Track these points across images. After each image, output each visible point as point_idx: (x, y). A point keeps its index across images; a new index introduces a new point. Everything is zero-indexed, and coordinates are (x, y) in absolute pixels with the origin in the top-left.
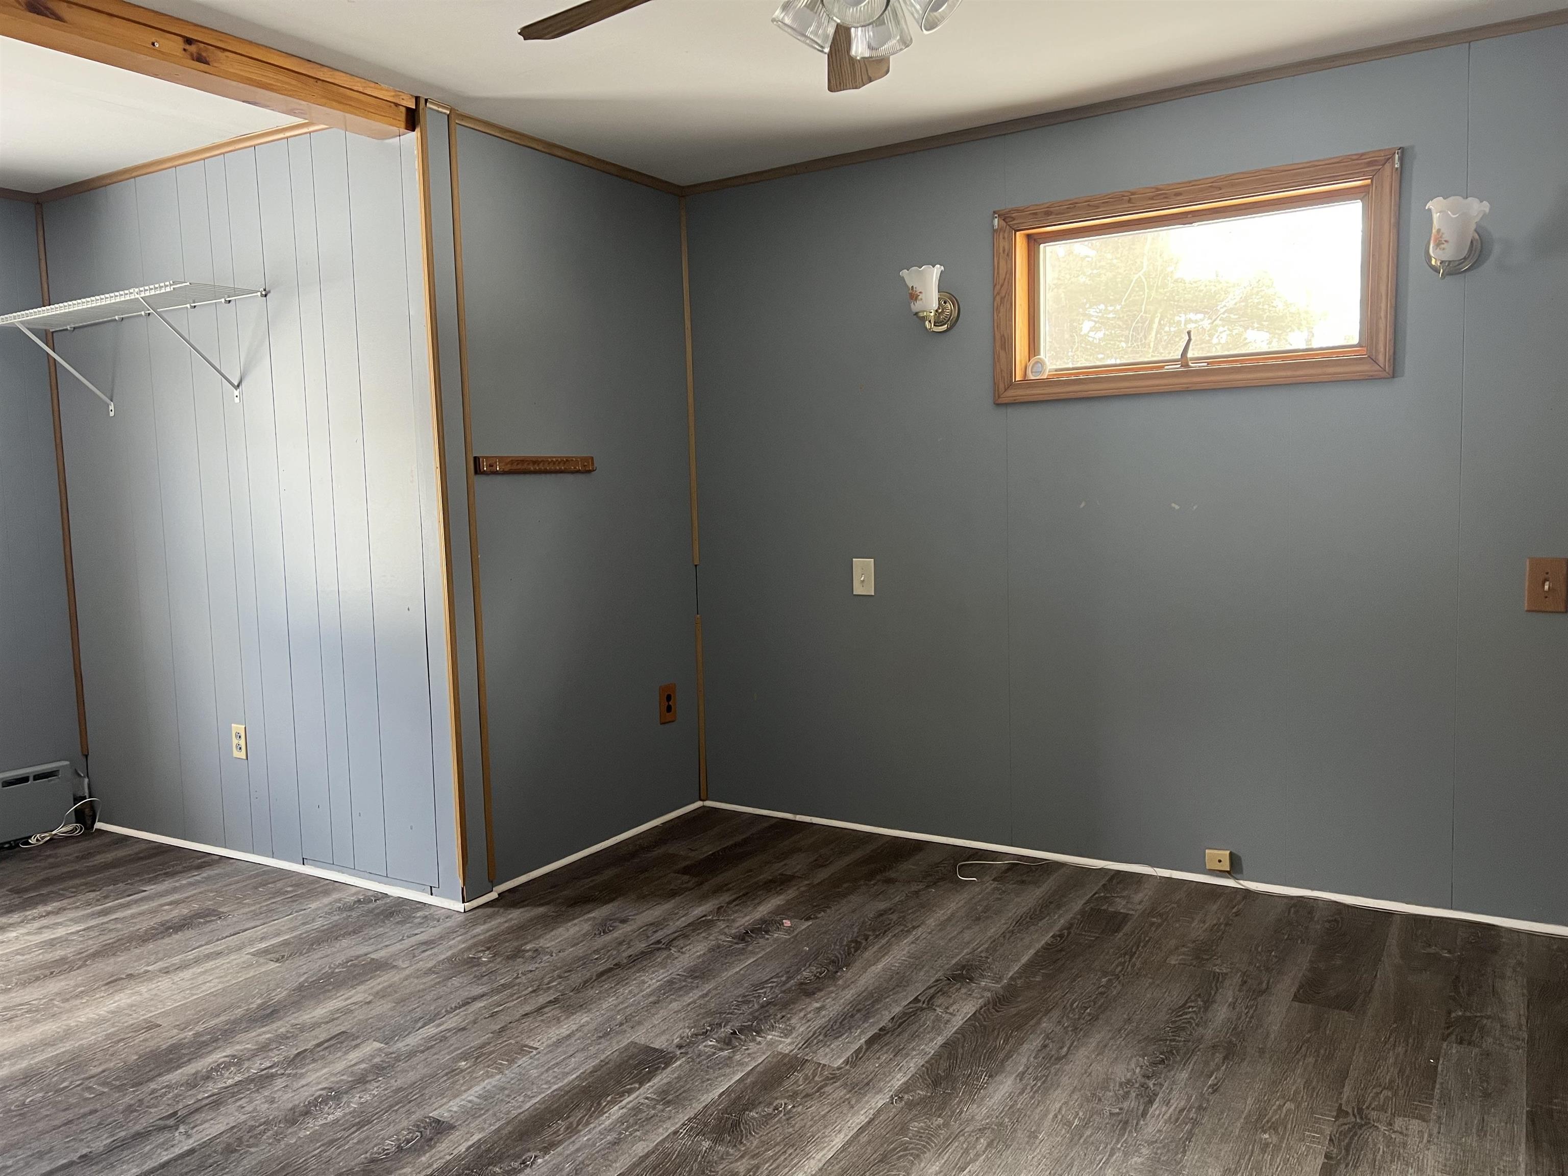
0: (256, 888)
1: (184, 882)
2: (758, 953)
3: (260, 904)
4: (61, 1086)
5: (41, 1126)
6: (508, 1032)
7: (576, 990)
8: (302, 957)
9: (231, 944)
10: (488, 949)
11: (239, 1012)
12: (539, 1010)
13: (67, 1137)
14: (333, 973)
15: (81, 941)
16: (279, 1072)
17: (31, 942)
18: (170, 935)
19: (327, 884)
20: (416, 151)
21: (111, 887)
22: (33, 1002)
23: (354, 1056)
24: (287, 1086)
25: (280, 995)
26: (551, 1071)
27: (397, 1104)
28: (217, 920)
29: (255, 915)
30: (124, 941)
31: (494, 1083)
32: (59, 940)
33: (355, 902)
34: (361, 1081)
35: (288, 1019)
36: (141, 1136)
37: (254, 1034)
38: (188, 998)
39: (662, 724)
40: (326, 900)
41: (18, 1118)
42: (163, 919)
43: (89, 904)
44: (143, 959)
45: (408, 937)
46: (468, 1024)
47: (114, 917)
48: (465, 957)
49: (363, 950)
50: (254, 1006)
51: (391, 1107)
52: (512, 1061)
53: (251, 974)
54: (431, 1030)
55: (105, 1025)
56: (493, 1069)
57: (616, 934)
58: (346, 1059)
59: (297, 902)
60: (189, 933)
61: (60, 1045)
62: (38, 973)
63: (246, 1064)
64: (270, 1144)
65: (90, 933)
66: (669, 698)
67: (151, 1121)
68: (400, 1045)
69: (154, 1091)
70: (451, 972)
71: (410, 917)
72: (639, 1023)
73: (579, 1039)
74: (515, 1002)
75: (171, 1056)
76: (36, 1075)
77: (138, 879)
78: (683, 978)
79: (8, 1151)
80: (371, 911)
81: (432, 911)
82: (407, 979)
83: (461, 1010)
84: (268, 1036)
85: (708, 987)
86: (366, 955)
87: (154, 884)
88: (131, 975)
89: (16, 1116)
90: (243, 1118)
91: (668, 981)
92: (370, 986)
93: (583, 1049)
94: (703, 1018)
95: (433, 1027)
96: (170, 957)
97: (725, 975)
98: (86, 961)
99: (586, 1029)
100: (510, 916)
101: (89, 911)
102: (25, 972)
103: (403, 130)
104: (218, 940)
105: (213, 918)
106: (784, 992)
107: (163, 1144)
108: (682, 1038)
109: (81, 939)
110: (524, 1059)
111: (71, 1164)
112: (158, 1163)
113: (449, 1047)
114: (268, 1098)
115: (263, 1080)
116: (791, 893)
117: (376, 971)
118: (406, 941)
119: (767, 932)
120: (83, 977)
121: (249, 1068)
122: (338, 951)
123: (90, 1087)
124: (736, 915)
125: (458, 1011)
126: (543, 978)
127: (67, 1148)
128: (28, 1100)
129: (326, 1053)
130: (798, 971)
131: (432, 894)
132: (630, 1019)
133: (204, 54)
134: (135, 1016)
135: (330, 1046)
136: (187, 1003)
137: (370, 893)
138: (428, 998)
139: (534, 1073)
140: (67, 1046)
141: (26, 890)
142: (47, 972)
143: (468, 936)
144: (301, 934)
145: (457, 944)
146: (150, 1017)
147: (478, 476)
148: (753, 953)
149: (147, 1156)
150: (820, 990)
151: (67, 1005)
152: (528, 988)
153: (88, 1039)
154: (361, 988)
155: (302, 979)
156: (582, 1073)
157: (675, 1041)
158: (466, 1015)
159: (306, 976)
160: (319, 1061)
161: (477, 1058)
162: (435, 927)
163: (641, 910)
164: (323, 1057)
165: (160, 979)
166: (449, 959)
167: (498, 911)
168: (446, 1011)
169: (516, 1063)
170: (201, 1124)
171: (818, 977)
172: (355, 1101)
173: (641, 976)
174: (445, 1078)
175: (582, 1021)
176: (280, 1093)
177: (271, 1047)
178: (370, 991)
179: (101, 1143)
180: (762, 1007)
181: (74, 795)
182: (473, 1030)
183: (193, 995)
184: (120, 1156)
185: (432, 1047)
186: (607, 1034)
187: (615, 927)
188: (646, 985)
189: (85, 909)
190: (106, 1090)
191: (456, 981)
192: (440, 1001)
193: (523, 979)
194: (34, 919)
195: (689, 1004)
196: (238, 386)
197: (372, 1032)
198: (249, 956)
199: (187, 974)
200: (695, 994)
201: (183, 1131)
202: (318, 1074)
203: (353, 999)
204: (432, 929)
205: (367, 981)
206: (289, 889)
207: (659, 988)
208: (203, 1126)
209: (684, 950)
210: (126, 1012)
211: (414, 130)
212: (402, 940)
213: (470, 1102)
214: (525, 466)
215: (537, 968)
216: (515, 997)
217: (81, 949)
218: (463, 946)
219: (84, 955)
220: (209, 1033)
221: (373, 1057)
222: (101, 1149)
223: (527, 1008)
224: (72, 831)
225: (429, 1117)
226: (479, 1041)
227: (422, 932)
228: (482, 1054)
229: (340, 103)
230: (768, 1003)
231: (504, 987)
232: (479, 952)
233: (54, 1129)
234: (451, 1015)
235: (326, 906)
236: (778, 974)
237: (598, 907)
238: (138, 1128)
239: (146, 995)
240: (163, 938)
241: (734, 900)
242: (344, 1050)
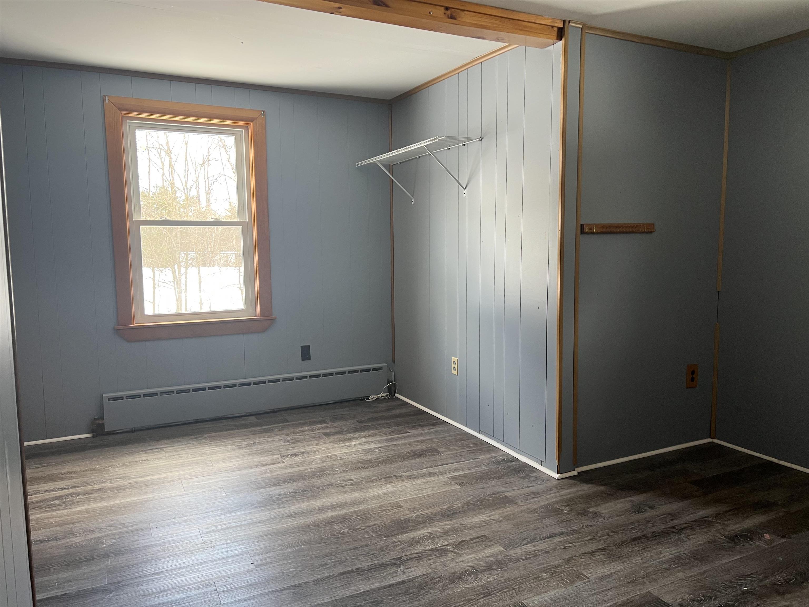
0: (457, 442)
1: (426, 431)
2: (743, 553)
3: (457, 451)
4: (357, 528)
5: (344, 547)
6: (573, 561)
7: (617, 546)
8: (471, 486)
9: (440, 470)
10: (568, 505)
11: (438, 509)
12: (593, 552)
13: (353, 556)
14: (485, 499)
15: (379, 453)
16: (450, 549)
17: (360, 448)
18: (415, 458)
19: (490, 447)
20: (562, 52)
21: (396, 428)
22: (354, 480)
23: (488, 551)
24: (453, 559)
25: (458, 505)
26: (595, 596)
27: (506, 589)
28: (436, 455)
29: (455, 456)
30: (396, 457)
31: (561, 593)
32: (371, 450)
33: (502, 460)
34: (489, 567)
35: (460, 520)
36: (384, 566)
37: (442, 524)
38: (417, 495)
39: (687, 388)
40: (488, 456)
41: (336, 539)
42: (414, 449)
43: (386, 434)
44: (402, 468)
45: (526, 487)
46: (551, 550)
47: (395, 443)
48: (555, 507)
49: (502, 489)
50: (445, 508)
51: (503, 589)
52: (573, 582)
53: (447, 489)
54: (530, 548)
55: (380, 500)
56: (561, 583)
57: (646, 515)
58: (483, 552)
59: (474, 454)
60: (424, 459)
61: (360, 506)
62: (359, 465)
63: (436, 540)
64: (440, 591)
65: (383, 450)
66: (693, 373)
67: (390, 559)
68: (513, 552)
69: (394, 542)
70: (545, 514)
71: (528, 475)
72: (655, 580)
73: (615, 579)
74: (579, 543)
75: (404, 525)
76: (347, 519)
77: (408, 425)
78: (688, 557)
79: (329, 556)
80: (509, 467)
81: (540, 475)
82: (522, 513)
83: (548, 539)
84: (449, 527)
85: (704, 568)
86: (503, 492)
87: (413, 430)
88: (396, 475)
89: (336, 538)
90: (430, 571)
91: (677, 556)
92: (502, 512)
93: (617, 587)
94: (699, 589)
95: (531, 546)
96: (413, 470)
97: (718, 563)
98: (379, 463)
99: (620, 574)
100: (583, 488)
101: (385, 438)
102: (354, 464)
103: (555, 41)
104: (435, 466)
105: (435, 454)
106: (760, 586)
107: (392, 573)
108: (683, 600)
109: (379, 452)
110: (580, 583)
111: (352, 571)
112: (388, 584)
113: (538, 561)
114: (443, 563)
115: (443, 551)
116: (772, 515)
117: (506, 503)
118: (524, 489)
119: (751, 539)
120: (376, 472)
121: (437, 543)
122: (489, 487)
123: (368, 532)
124: (729, 522)
125: (546, 540)
126: (597, 532)
127: (353, 562)
128: (342, 531)
129: (474, 545)
130: (773, 574)
131: (541, 465)
132: (649, 576)
133: (454, 14)
134: (393, 498)
135: (478, 542)
136: (416, 497)
137: (510, 457)
138: (532, 527)
139: (585, 594)
140: (363, 507)
141: (363, 422)
142: (363, 466)
143: (558, 495)
144: (473, 472)
145: (551, 498)
146: (399, 501)
147: (582, 235)
148: (740, 552)
149: (384, 578)
150: (789, 593)
151: (367, 485)
152: (588, 536)
153: (372, 505)
154: (498, 512)
155: (469, 499)
156: (614, 604)
157: (678, 601)
158: (550, 544)
159: (472, 497)
160: (471, 549)
161: (553, 574)
162: (541, 485)
163: (663, 503)
164: (472, 547)
165: (407, 481)
166: (546, 506)
167: (576, 483)
168: (540, 538)
169: (575, 584)
170: (411, 568)
171: (788, 582)
172: (486, 578)
173: (659, 548)
174: (533, 581)
175: (619, 568)
176: (449, 562)
177: (449, 534)
178: (502, 515)
179: (366, 565)
180: (743, 593)
181: (388, 380)
182: (553, 555)
183: (419, 494)
184: (373, 573)
185: (529, 558)
186: (633, 582)
187: (645, 510)
188: (662, 555)
189: (384, 437)
190: (374, 535)
191: (547, 521)
192: (537, 531)
193: (586, 530)
194: (363, 437)
195: (690, 577)
196: (466, 188)
197: (499, 539)
198: (447, 479)
199: (419, 481)
200: (695, 571)
201: (402, 569)
202: (469, 557)
203: (492, 517)
204: (539, 486)
205: (501, 508)
206: (471, 445)
207: (670, 560)
208: (411, 569)
209: (690, 537)
210: (390, 495)
211: (561, 40)
212: (522, 488)
213: (545, 600)
214: (611, 230)
215: (595, 525)
216: (579, 540)
217: (378, 457)
218: (555, 500)
219: (379, 460)
220: (422, 517)
221: (498, 554)
222: (366, 567)
223: (586, 550)
224: (386, 396)
225: (522, 603)
226: (556, 563)
227: (533, 486)
228: (556, 572)
229: (521, 30)
230: (747, 592)
231: (574, 532)
232: (563, 506)
233: (349, 550)
234: (542, 542)
235: (488, 459)
236: (757, 572)
237: (636, 495)
238: (383, 561)
239: (400, 489)
240: (412, 459)
241: (729, 511)
242: (484, 546)
